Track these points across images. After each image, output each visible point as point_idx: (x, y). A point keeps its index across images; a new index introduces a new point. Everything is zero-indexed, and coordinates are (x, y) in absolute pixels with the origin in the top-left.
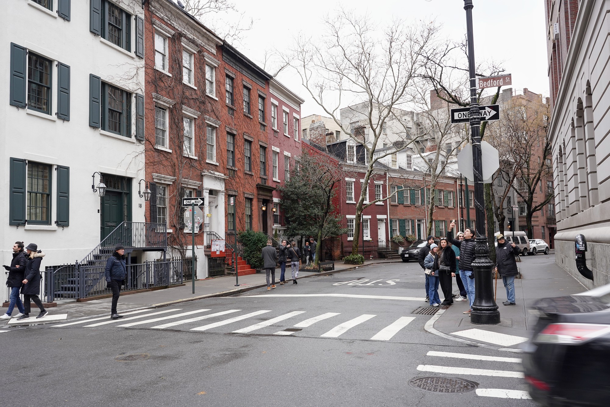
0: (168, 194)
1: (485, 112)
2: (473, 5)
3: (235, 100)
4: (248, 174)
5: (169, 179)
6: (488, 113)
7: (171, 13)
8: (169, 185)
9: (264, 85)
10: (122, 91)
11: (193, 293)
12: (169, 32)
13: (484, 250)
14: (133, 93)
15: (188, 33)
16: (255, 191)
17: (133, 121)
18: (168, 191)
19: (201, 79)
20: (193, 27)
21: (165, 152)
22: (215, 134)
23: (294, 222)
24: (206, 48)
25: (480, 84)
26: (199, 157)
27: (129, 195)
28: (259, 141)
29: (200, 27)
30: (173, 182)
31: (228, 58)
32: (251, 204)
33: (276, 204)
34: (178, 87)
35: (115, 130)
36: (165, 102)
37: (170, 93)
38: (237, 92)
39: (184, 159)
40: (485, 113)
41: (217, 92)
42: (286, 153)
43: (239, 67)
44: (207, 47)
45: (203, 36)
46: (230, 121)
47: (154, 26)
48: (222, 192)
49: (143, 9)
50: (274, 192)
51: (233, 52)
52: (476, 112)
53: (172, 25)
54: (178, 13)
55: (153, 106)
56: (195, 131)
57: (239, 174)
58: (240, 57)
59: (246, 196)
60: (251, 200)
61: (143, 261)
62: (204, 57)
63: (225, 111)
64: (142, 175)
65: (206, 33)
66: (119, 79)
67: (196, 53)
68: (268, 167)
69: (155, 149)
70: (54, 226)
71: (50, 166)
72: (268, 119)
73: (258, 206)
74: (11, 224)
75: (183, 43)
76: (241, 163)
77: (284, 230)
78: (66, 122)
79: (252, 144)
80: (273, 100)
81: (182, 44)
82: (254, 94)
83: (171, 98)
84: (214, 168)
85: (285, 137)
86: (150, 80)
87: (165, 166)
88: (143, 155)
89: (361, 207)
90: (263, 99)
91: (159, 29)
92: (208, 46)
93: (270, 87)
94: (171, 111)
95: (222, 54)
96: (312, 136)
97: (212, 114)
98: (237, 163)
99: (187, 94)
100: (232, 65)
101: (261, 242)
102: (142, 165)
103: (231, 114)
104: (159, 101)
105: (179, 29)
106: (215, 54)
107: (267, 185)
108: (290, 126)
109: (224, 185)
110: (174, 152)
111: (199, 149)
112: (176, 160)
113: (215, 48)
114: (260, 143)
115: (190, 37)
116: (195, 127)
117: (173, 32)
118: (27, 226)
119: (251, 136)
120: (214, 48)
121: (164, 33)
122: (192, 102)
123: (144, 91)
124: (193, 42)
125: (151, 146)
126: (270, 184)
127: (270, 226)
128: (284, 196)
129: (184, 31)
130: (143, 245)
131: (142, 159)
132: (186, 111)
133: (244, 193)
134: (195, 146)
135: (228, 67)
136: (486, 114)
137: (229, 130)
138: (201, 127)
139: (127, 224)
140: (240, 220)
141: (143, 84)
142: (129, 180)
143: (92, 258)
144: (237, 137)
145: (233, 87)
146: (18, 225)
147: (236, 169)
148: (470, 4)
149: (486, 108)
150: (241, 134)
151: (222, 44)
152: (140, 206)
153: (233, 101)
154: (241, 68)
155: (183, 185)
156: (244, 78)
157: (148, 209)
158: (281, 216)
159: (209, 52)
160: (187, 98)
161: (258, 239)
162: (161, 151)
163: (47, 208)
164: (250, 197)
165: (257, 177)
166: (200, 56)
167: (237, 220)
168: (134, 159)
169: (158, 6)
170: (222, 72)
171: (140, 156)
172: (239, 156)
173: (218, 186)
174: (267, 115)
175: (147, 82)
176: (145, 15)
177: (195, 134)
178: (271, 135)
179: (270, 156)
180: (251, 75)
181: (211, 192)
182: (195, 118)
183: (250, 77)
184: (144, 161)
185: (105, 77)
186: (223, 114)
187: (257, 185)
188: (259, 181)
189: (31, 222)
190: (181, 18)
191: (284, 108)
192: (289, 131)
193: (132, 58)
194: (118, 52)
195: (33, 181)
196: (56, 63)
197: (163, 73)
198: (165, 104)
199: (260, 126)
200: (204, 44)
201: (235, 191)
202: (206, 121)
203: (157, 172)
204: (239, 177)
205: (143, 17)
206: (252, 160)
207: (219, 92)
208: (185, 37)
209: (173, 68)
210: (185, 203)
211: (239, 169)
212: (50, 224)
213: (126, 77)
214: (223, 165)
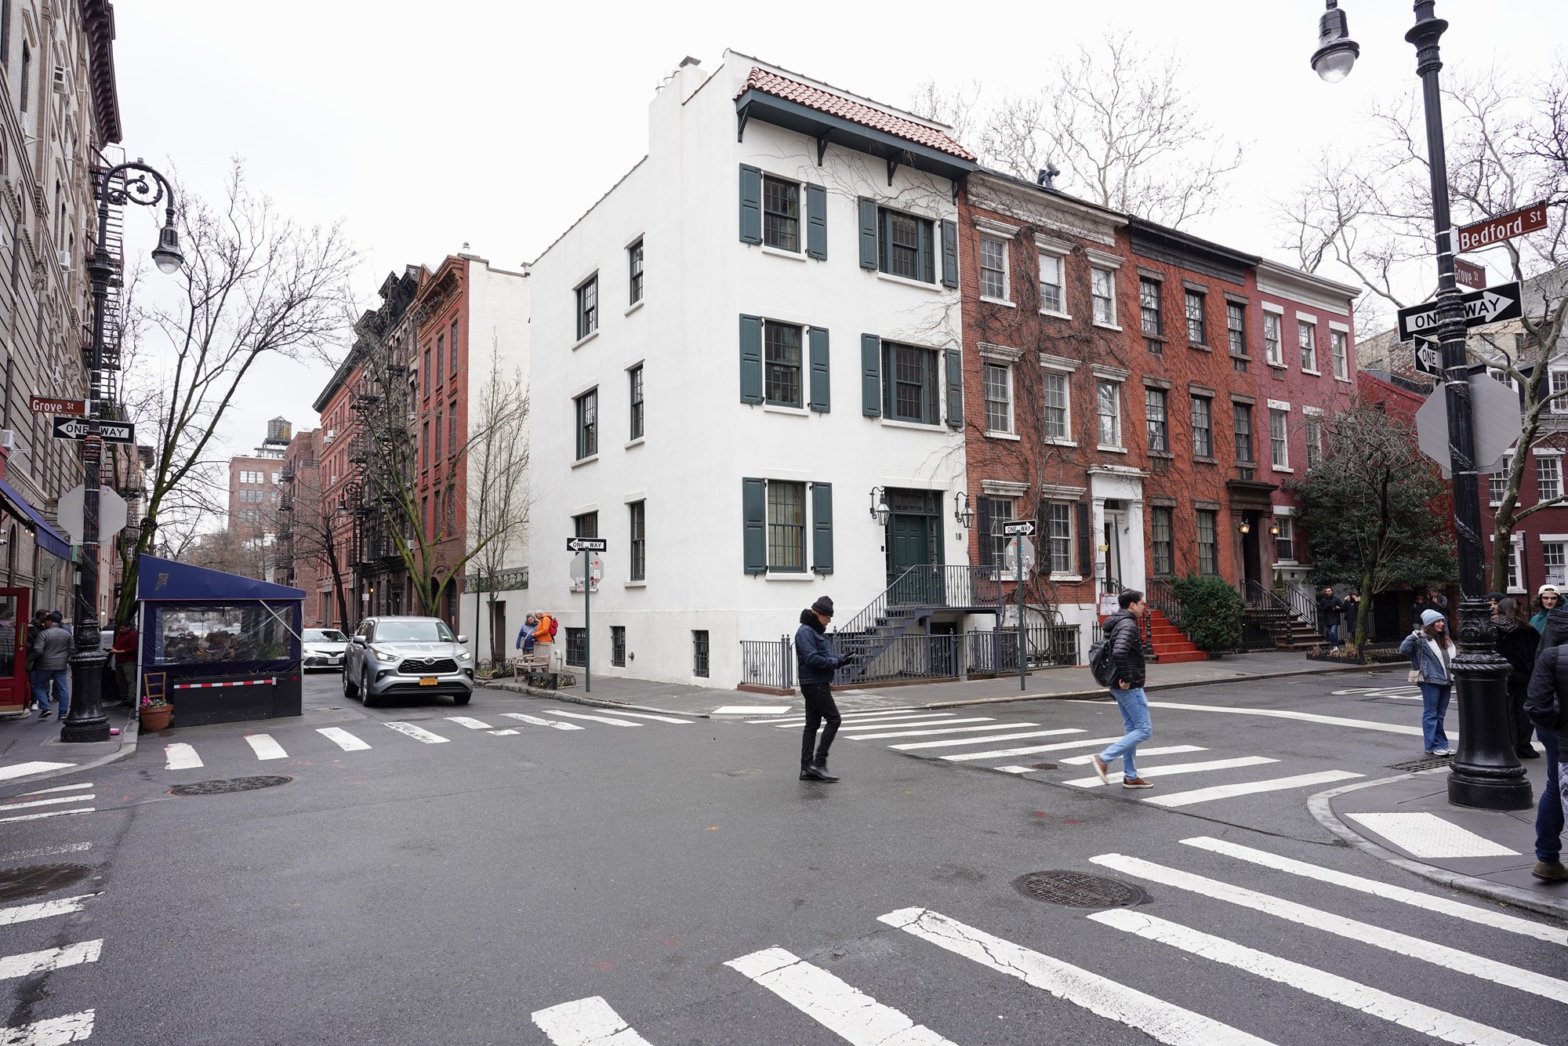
0: (1016, 512)
1: (1483, 303)
2: (1441, 60)
3: (1166, 323)
4: (1203, 463)
5: (1013, 487)
6: (1490, 307)
7: (1012, 196)
8: (1017, 497)
9: (1242, 279)
10: (920, 350)
11: (1023, 689)
12: (1007, 231)
13: (1476, 632)
14: (940, 349)
15: (1049, 221)
16: (1223, 496)
17: (942, 395)
18: (1016, 508)
19: (1082, 300)
20: (1059, 209)
21: (1006, 440)
22: (1118, 394)
23: (1328, 554)
24: (1091, 238)
25: (1463, 241)
26: (1080, 442)
27: (939, 519)
28: (1230, 393)
29: (1073, 205)
30: (1024, 492)
31: (1143, 246)
32: (1214, 523)
33: (1282, 520)
34: (1031, 323)
35: (911, 416)
36: (1003, 354)
37: (1013, 336)
38: (1170, 307)
39: (1048, 448)
40: (1483, 307)
41: (1120, 314)
42: (1308, 410)
43: (1174, 256)
44: (1093, 237)
45: (1084, 218)
46: (1154, 365)
47: (978, 228)
48: (1137, 502)
49: (955, 204)
50: (1276, 494)
51: (1154, 232)
52: (1448, 311)
53: (1015, 216)
54: (1024, 192)
55: (979, 366)
56: (1071, 395)
57: (1180, 465)
58: (1172, 237)
59: (1198, 506)
60: (1214, 513)
61: (966, 631)
62: (1086, 256)
63: (1141, 348)
64: (961, 486)
65: (1087, 213)
66: (912, 332)
67: (1068, 253)
68: (1257, 443)
69: (987, 438)
70: (810, 574)
71: (803, 484)
72: (1256, 345)
73: (1232, 524)
74: (746, 572)
75: (1039, 241)
76: (1184, 443)
77: (1308, 572)
78: (824, 416)
79: (1213, 403)
80: (1267, 306)
81: (1037, 244)
82: (1216, 301)
83: (1016, 345)
84: (1116, 458)
85: (1304, 376)
86: (972, 322)
87: (1007, 465)
88: (963, 452)
89: (1509, 517)
90: (1241, 307)
91: (988, 231)
92: (1096, 235)
93: (1258, 279)
94: (1017, 368)
95: (1130, 242)
96: (1396, 363)
97: (1110, 359)
98: (1172, 444)
99: (1051, 331)
100: (1154, 257)
101: (1216, 599)
102: (961, 467)
103: (1156, 352)
104: (990, 355)
105: (1030, 220)
106: (1113, 245)
107: (1255, 480)
108: (1319, 351)
109: (1140, 490)
110: (1025, 439)
111: (1079, 428)
112: (1029, 452)
113: (1113, 233)
114: (1234, 398)
115: (1055, 228)
116: (1071, 388)
117: (1016, 229)
118: (769, 575)
119: (1210, 387)
120: (1109, 235)
121: (999, 234)
122: (1062, 345)
123: (960, 342)
124: (1059, 234)
125: (978, 433)
126: (1264, 478)
127: (1267, 565)
128: (1303, 500)
129: (1040, 220)
130: (967, 604)
131: (961, 457)
132: (1049, 363)
133: (1193, 502)
134: (1072, 423)
135: (1144, 263)
136: (1486, 309)
137: (1149, 383)
138: (1085, 388)
139: (938, 568)
140: (1183, 555)
141: (959, 330)
142: (938, 495)
143: (873, 624)
144: (1174, 395)
145: (1159, 299)
146: (756, 574)
147: (1171, 456)
148: (1433, 61)
149: (1485, 294)
150: (1182, 387)
151: (1127, 222)
152: (959, 537)
153: (1160, 325)
154: (1177, 257)
155: (1046, 496)
156: (1187, 275)
157: (975, 542)
158: (1297, 544)
159: (1097, 245)
160: (1049, 338)
161: (1210, 593)
162: (998, 439)
163: (801, 547)
164: (1211, 507)
165: (1227, 466)
166: (1077, 256)
167: (1178, 555)
168: (944, 460)
169: (983, 191)
170: (1130, 275)
171: (957, 452)
172: (1179, 430)
173: (1127, 492)
174: (1253, 340)
175: (966, 326)
176: (959, 214)
177: (1071, 400)
178: (1265, 377)
179: (1264, 420)
180: (1204, 265)
181: (1111, 504)
182: (1070, 373)
183: (1203, 270)
184: (964, 461)
185: (887, 333)
186: (1134, 354)
187: (1227, 483)
188: (1234, 475)
189: (774, 569)
190: (1032, 199)
191: (1300, 315)
192: (1317, 361)
193: (937, 292)
194: (910, 288)
195: (779, 509)
196: (806, 328)
197: (997, 305)
198: (1003, 357)
199: (1233, 363)
200: (1086, 232)
201: (1170, 499)
202: (1095, 374)
203: (991, 478)
204: (1181, 472)
205: (955, 218)
206: (1214, 434)
207: (1124, 315)
208: (1042, 229)
209: (1017, 291)
210: (1007, 532)
211: (1178, 456)
212: (806, 571)
213: (927, 326)
214: (1138, 451)
